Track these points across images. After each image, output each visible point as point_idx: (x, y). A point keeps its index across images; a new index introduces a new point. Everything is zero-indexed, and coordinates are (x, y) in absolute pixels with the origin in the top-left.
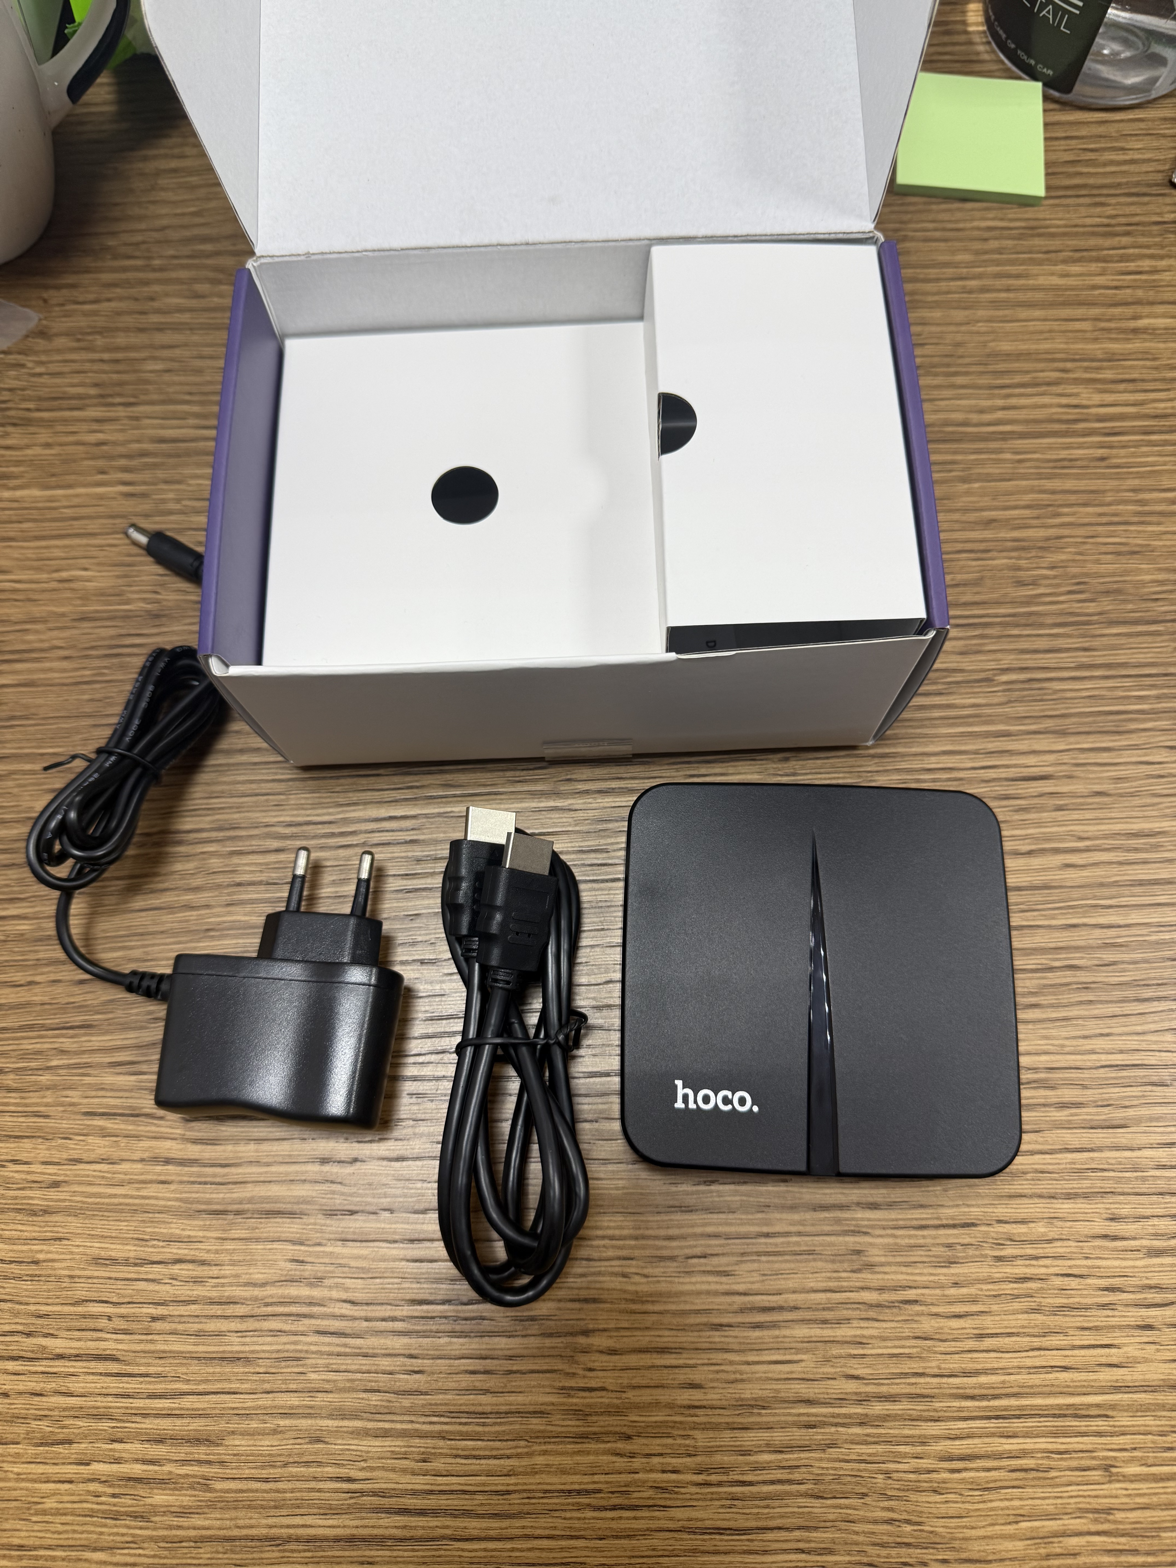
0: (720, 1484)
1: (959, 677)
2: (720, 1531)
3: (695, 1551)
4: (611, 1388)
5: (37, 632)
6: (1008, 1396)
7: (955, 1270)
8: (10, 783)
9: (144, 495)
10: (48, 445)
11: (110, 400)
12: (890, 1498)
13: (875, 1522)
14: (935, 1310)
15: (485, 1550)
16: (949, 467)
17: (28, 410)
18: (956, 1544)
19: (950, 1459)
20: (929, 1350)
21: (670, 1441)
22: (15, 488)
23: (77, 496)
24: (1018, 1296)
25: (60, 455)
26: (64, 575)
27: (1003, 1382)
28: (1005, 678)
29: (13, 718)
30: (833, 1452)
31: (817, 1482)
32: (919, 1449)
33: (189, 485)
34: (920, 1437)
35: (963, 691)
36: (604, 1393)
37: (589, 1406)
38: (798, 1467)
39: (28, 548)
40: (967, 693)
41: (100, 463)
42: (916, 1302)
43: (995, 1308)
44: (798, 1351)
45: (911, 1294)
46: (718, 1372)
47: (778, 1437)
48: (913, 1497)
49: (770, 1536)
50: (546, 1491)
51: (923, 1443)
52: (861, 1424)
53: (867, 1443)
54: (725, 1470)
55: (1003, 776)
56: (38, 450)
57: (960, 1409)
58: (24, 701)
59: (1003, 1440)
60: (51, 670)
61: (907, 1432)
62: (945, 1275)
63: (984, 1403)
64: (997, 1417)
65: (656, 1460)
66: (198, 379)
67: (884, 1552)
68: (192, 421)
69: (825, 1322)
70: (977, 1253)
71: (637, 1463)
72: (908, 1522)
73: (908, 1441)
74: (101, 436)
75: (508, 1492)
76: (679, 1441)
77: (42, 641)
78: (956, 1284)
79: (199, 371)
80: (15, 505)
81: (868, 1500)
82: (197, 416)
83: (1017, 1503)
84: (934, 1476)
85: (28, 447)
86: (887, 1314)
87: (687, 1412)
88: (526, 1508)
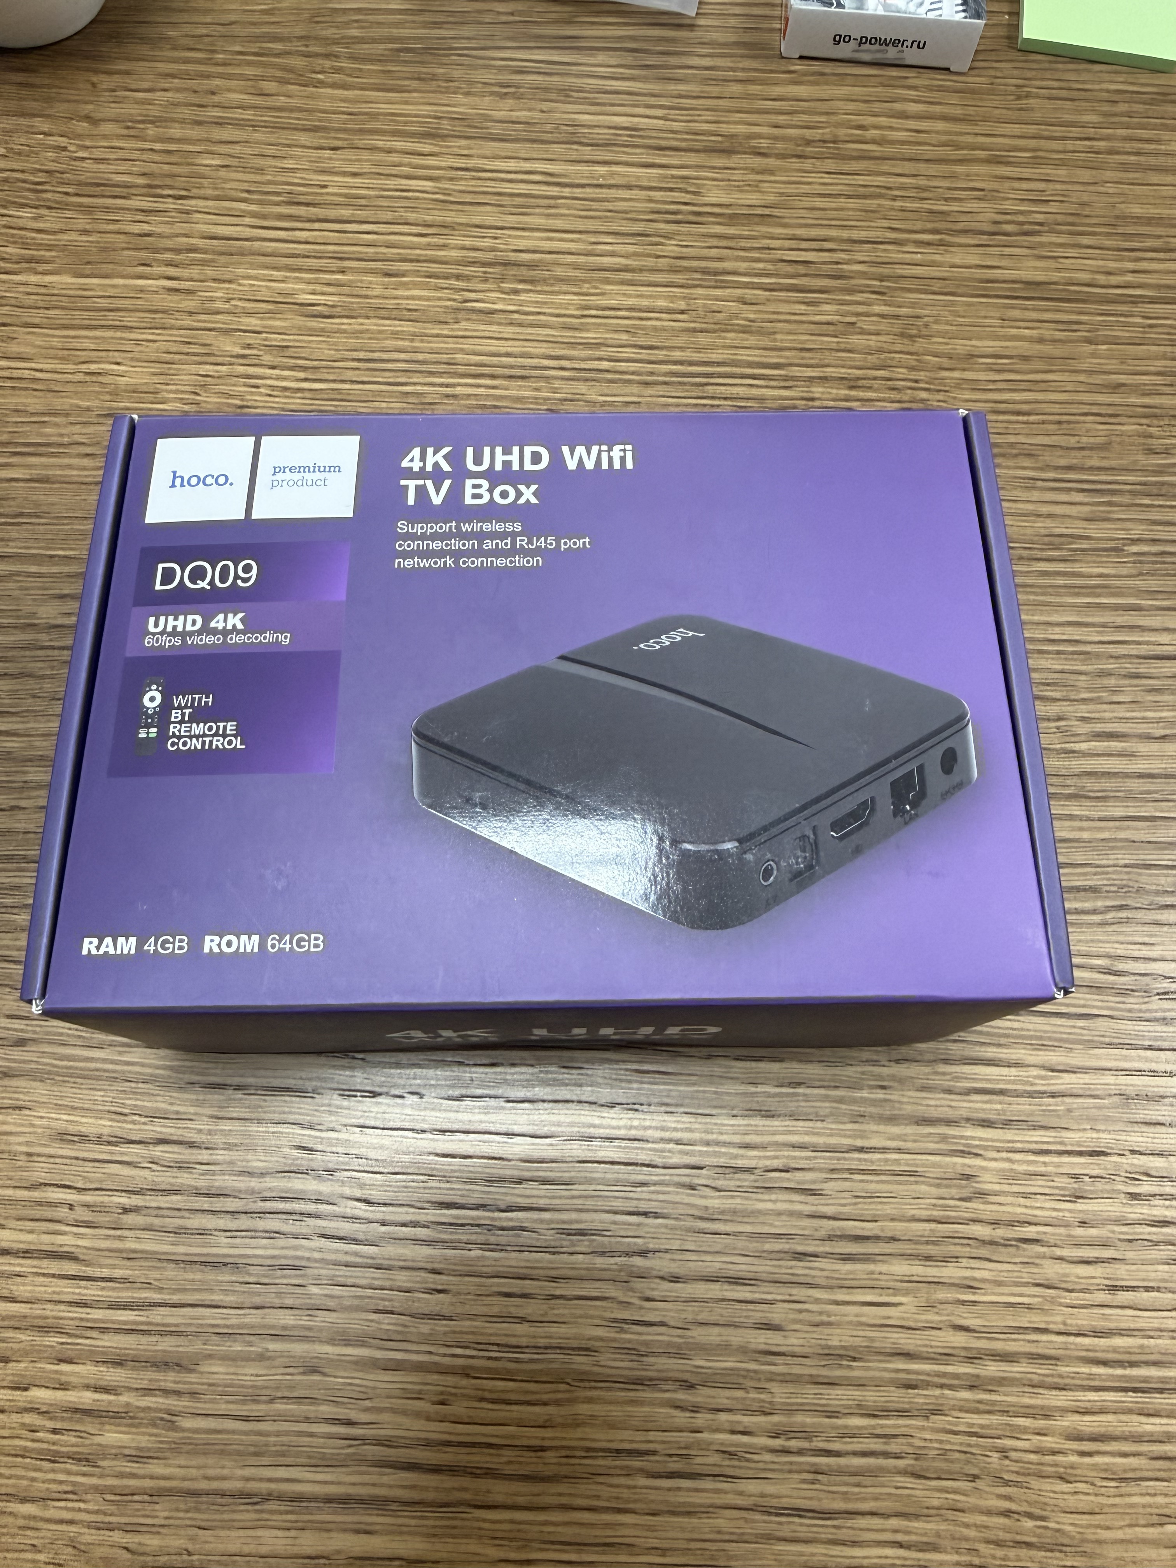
0: (801, 1452)
1: (1085, 545)
2: (799, 1512)
3: (769, 1538)
4: (672, 1323)
5: (57, 425)
6: (1147, 1363)
7: (1081, 1206)
8: (11, 585)
9: (190, 292)
10: (85, 232)
11: (159, 191)
12: (1007, 1483)
13: (989, 1512)
14: (1058, 1252)
15: (512, 1522)
16: (1075, 327)
17: (66, 194)
18: (1088, 1547)
19: (1079, 1438)
20: (1053, 1301)
21: (740, 1394)
22: (44, 273)
23: (114, 286)
24: (1157, 1243)
25: (98, 242)
26: (93, 367)
27: (1142, 1347)
28: (1135, 549)
29: (21, 515)
30: (938, 1421)
31: (918, 1457)
32: (1041, 1423)
33: (240, 285)
34: (1042, 1408)
35: (1089, 558)
36: (663, 1329)
37: (646, 1344)
38: (895, 1436)
39: (53, 336)
40: (1095, 562)
41: (143, 254)
42: (1036, 1241)
43: (1130, 1255)
44: (896, 1291)
45: (1030, 1231)
46: (800, 1311)
47: (871, 1397)
48: (1035, 1483)
49: (862, 1522)
50: (588, 1450)
51: (1047, 1417)
52: (972, 1387)
53: (978, 1412)
54: (806, 1434)
55: (1134, 652)
56: (74, 236)
57: (1091, 1378)
58: (35, 497)
59: (1143, 1419)
60: (70, 467)
61: (1026, 1401)
62: (1070, 1211)
63: (1119, 1371)
64: (1135, 1390)
65: (723, 1417)
66: (258, 178)
67: (1000, 1552)
68: (247, 220)
69: (928, 1258)
70: (1108, 1187)
71: (702, 1419)
72: (1030, 1516)
73: (1030, 1412)
74: (146, 228)
75: (543, 1449)
76: (753, 1395)
77: (62, 435)
78: (1083, 1223)
79: (260, 170)
80: (43, 290)
81: (980, 1484)
82: (254, 215)
83: (1160, 1500)
84: (1060, 1458)
85: (62, 231)
86: (1002, 1253)
87: (763, 1358)
88: (564, 1470)
